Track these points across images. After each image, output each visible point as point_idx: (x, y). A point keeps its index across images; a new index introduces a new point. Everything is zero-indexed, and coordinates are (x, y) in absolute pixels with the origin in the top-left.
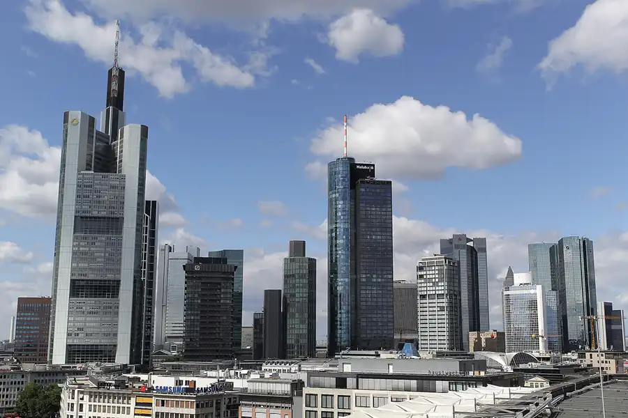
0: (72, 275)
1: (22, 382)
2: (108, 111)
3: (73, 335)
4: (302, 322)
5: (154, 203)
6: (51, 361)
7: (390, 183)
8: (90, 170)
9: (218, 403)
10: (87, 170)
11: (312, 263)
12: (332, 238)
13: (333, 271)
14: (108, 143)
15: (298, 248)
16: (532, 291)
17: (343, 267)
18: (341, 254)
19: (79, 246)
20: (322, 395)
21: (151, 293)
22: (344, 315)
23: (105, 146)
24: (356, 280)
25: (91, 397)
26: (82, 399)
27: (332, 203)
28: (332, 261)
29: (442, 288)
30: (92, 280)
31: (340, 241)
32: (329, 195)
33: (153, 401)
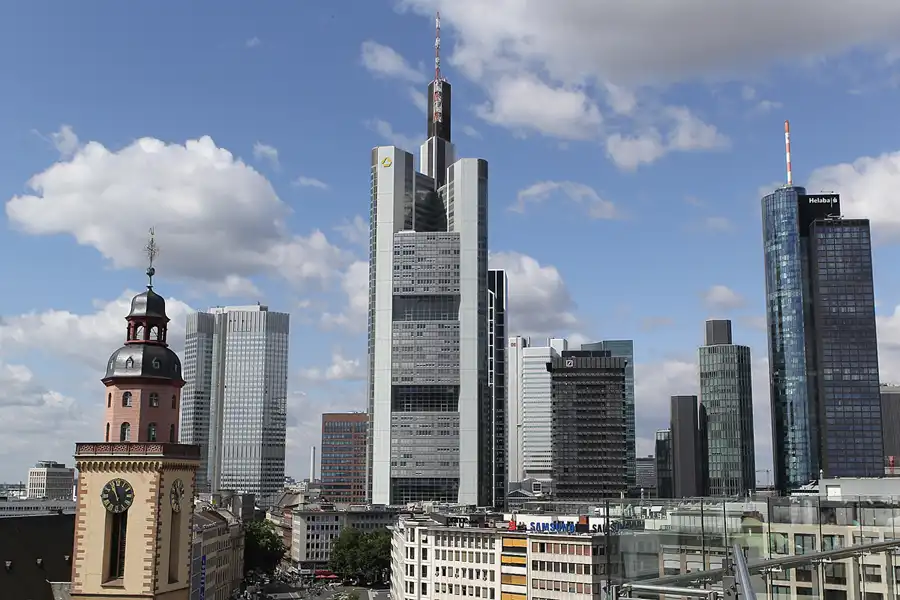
0: (393, 379)
1: (337, 527)
2: (430, 144)
3: (399, 465)
4: (731, 445)
5: (500, 273)
6: (371, 501)
7: (867, 223)
8: (411, 229)
10: (406, 229)
11: (744, 354)
12: (772, 314)
13: (778, 366)
14: (432, 190)
15: (720, 331)
17: (793, 360)
18: (789, 337)
19: (400, 338)
20: (795, 535)
21: (501, 405)
22: (799, 434)
23: (428, 194)
24: (816, 378)
25: (437, 538)
26: (426, 541)
27: (770, 261)
28: (774, 350)
30: (420, 386)
31: (786, 319)
32: (766, 248)
33: (528, 543)
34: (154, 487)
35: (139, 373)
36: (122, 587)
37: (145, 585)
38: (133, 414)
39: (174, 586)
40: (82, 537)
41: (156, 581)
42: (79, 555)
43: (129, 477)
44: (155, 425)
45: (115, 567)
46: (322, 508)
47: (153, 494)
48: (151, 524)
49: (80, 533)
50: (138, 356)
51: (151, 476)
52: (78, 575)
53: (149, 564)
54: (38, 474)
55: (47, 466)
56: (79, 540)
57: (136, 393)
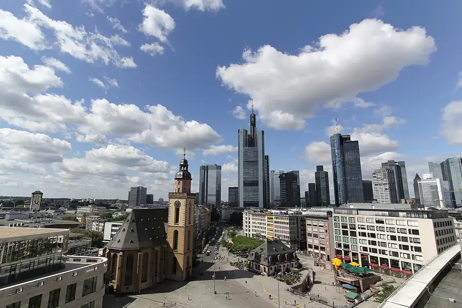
0: (244, 179)
2: (251, 128)
3: (245, 198)
5: (268, 156)
6: (239, 206)
7: (357, 141)
9: (297, 219)
10: (246, 146)
12: (334, 164)
13: (335, 176)
16: (434, 181)
17: (339, 174)
18: (338, 169)
20: (341, 217)
21: (268, 185)
22: (341, 192)
23: (251, 139)
24: (345, 179)
25: (252, 215)
26: (250, 216)
27: (333, 151)
28: (334, 172)
29: (386, 181)
30: (250, 181)
31: (337, 165)
32: (331, 149)
33: (273, 217)
34: (185, 202)
35: (182, 177)
36: (178, 225)
37: (183, 224)
38: (181, 186)
39: (190, 225)
41: (186, 224)
42: (169, 217)
43: (180, 200)
44: (185, 189)
45: (177, 220)
47: (185, 204)
48: (185, 211)
49: (170, 213)
50: (182, 173)
51: (184, 200)
52: (169, 222)
53: (185, 220)
57: (181, 182)
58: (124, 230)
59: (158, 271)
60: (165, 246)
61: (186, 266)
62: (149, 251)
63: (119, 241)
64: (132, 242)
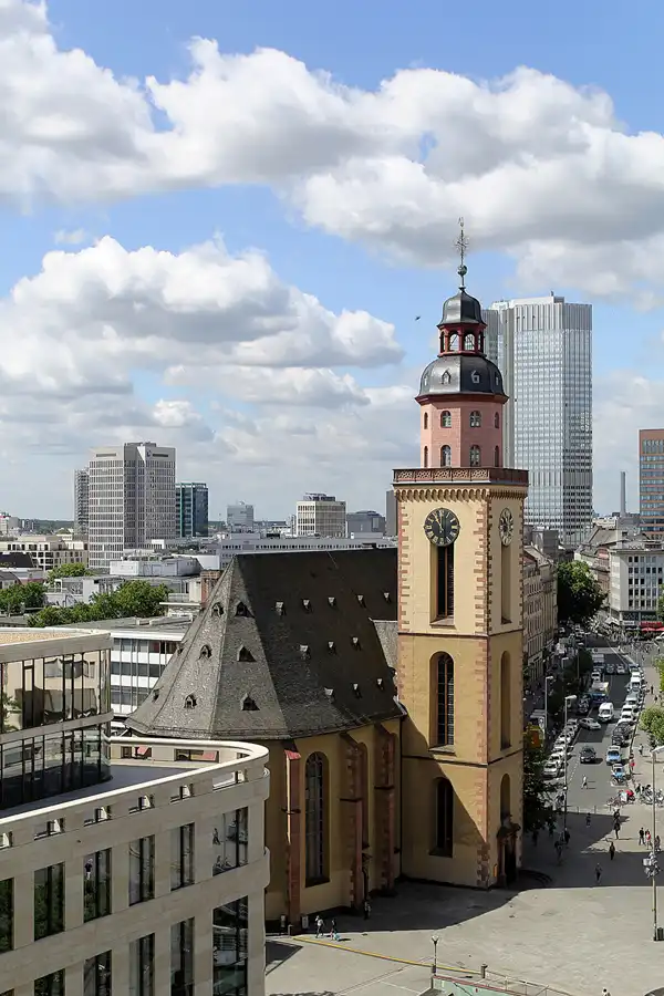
34: (481, 517)
35: (457, 389)
36: (453, 627)
37: (477, 625)
38: (453, 434)
39: (507, 627)
40: (406, 572)
41: (489, 620)
42: (404, 592)
43: (451, 505)
44: (478, 447)
45: (443, 604)
46: (647, 546)
47: (481, 525)
48: (481, 558)
49: (404, 568)
50: (455, 370)
51: (478, 506)
52: (405, 613)
53: (481, 602)
54: (306, 508)
55: (316, 499)
56: (404, 576)
57: (456, 413)
58: (207, 652)
59: (370, 841)
60: (393, 727)
61: (497, 823)
62: (329, 749)
63: (191, 702)
64: (250, 705)
